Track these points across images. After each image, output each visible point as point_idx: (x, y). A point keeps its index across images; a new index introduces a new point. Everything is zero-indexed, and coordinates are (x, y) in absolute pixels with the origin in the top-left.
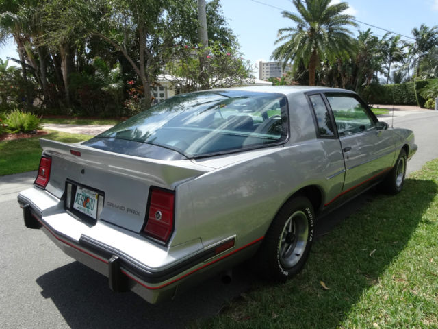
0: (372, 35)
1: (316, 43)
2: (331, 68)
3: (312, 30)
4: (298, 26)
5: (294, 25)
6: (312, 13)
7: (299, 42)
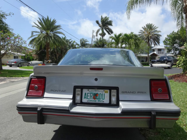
0: (66, 39)
1: (49, 39)
2: (52, 50)
3: (47, 34)
4: (41, 31)
5: (39, 30)
6: (47, 27)
7: (42, 37)
